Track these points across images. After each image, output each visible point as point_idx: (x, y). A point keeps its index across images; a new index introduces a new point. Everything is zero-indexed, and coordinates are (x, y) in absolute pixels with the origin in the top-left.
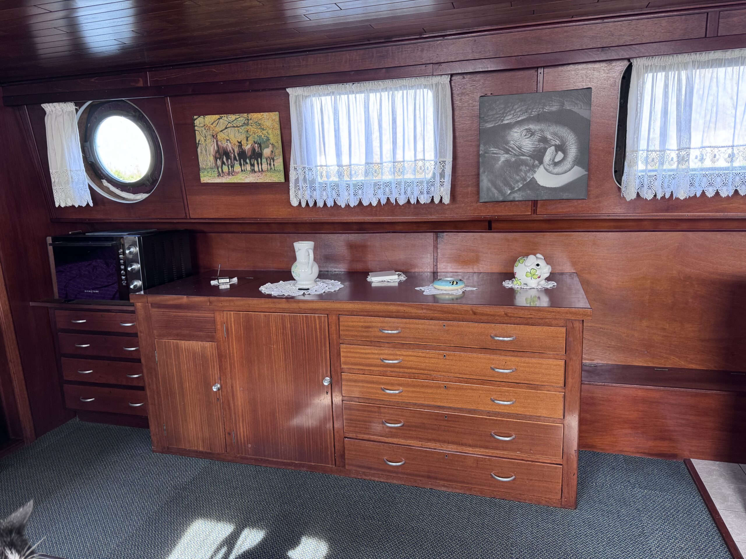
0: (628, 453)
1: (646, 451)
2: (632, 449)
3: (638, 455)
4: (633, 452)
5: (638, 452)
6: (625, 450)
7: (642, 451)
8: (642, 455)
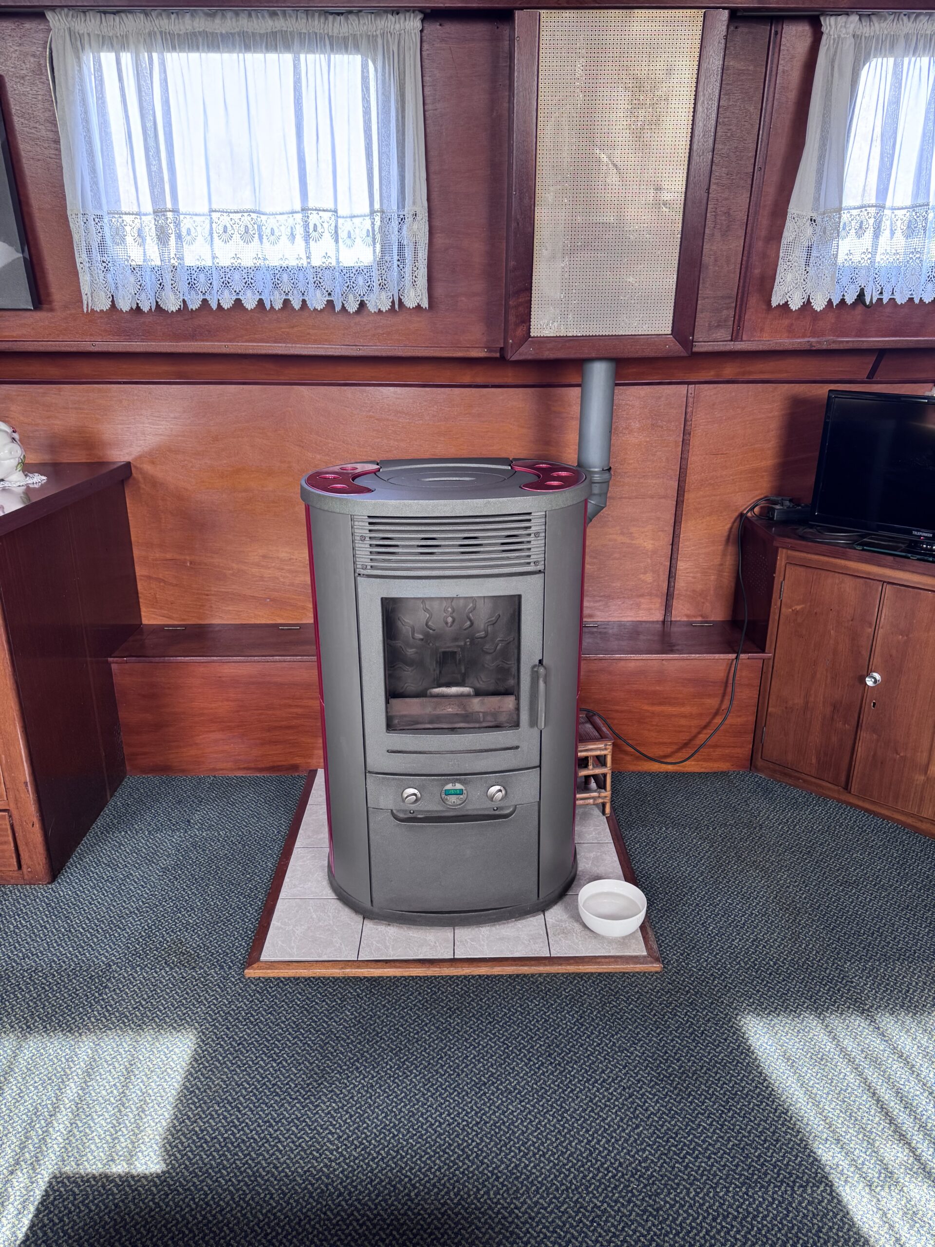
0: (225, 772)
1: (252, 765)
2: (230, 765)
3: (240, 774)
4: (232, 770)
5: (239, 769)
6: (218, 767)
7: (246, 765)
8: (245, 772)
